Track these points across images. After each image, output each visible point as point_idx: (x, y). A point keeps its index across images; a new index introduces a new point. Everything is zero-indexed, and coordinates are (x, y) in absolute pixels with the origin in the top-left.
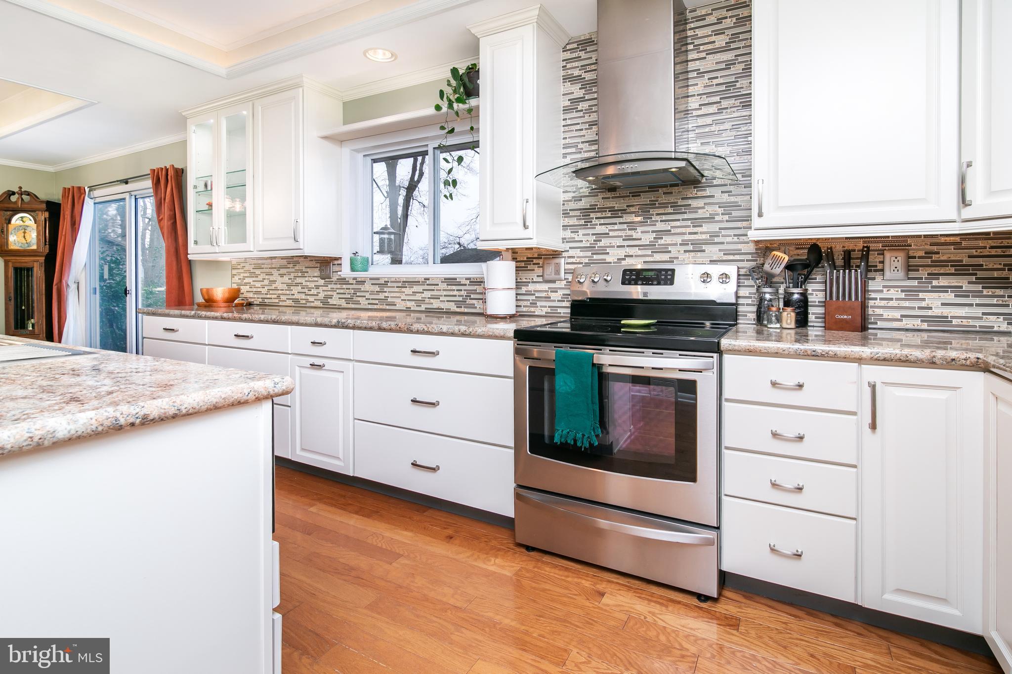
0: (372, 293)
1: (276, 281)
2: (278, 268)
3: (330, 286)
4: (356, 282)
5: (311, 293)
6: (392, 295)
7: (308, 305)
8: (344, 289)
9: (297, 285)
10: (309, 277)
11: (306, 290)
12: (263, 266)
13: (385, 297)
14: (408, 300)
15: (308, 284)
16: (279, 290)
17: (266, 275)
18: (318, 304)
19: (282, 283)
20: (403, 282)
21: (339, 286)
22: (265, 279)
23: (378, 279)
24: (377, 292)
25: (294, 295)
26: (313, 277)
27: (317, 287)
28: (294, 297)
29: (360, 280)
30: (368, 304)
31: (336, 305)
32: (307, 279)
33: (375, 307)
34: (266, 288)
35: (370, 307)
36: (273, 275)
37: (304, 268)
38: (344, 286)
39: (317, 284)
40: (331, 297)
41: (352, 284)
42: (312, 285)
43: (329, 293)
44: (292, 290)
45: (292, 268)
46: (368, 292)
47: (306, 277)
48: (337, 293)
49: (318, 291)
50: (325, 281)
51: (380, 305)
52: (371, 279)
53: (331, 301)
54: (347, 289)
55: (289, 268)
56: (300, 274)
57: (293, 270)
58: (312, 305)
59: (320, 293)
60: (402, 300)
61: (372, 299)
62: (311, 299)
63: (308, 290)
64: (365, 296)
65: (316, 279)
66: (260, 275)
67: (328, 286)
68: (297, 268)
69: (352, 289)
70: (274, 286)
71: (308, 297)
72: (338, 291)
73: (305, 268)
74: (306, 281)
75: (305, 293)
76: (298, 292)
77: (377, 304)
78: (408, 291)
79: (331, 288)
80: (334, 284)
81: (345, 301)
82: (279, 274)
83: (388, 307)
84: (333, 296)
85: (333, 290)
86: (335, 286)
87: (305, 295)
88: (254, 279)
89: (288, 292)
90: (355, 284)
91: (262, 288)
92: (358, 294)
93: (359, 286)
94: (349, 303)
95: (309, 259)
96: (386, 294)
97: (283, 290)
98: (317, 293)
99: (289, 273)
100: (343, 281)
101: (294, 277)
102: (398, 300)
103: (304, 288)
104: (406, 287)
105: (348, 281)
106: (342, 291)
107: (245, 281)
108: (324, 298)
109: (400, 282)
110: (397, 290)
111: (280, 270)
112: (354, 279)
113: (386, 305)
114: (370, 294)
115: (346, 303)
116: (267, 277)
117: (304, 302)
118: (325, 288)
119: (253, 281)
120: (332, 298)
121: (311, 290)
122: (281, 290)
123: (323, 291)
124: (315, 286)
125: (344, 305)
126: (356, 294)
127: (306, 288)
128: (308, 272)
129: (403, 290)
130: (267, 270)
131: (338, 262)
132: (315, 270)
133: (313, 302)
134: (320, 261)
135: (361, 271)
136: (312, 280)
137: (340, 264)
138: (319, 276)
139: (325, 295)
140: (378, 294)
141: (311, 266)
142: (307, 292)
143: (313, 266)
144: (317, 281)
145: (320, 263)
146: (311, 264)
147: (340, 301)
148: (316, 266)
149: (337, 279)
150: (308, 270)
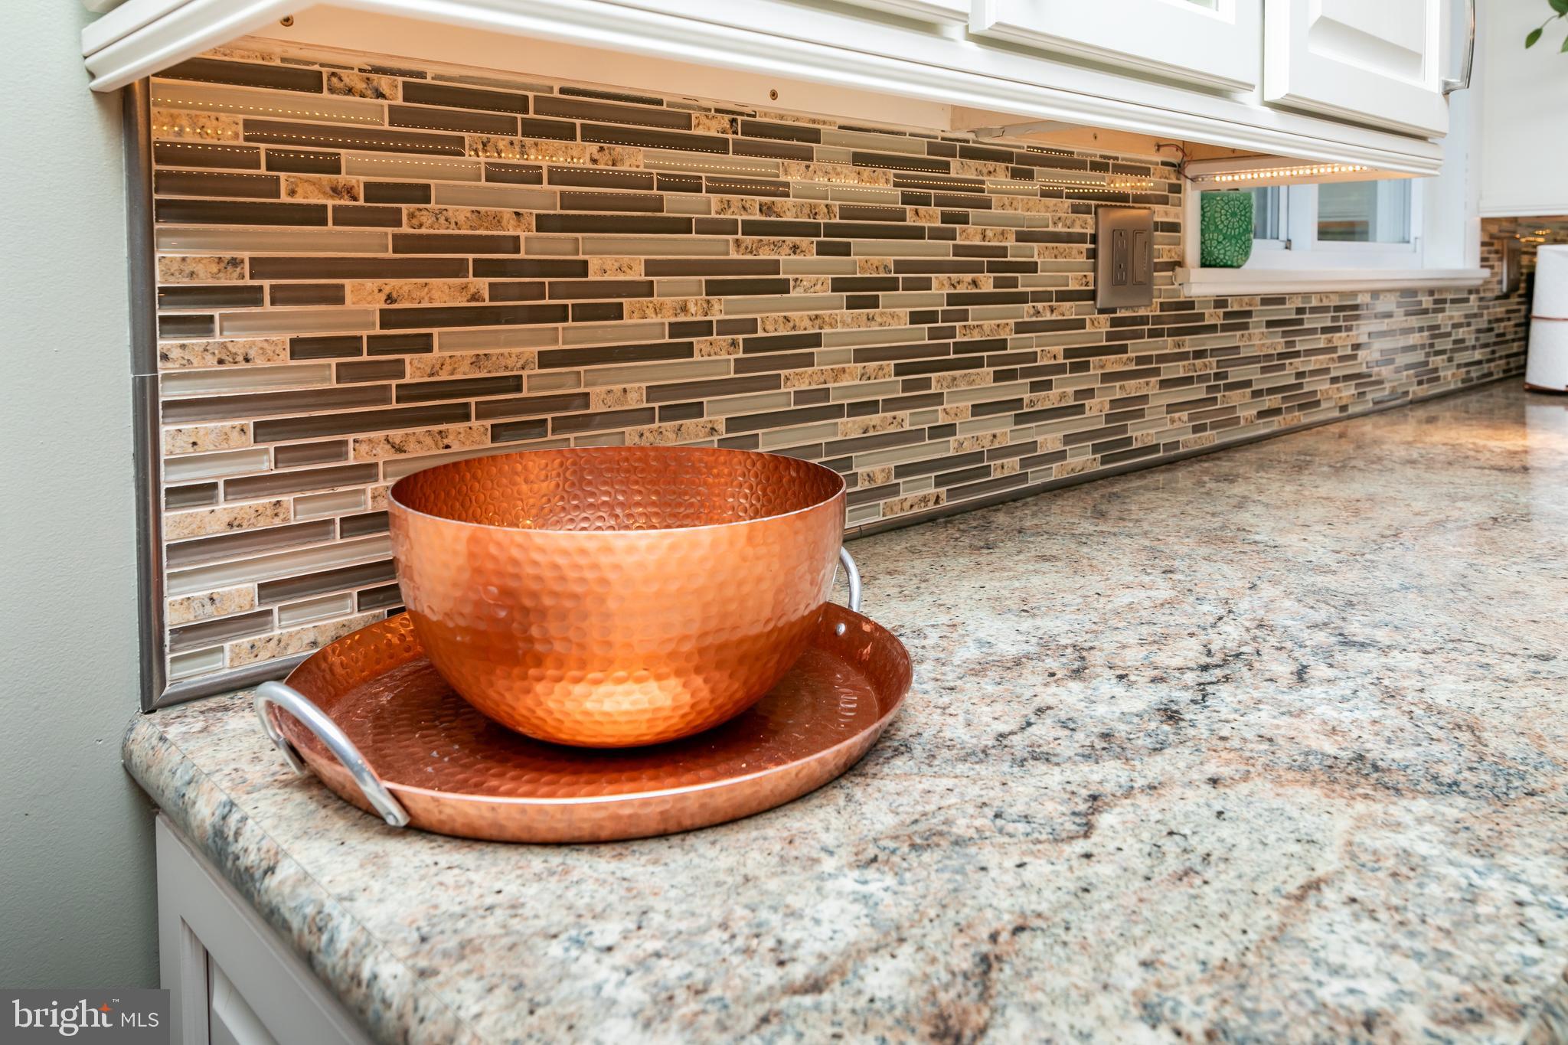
0: (1272, 362)
1: (815, 340)
2: (832, 230)
3: (1134, 349)
5: (1049, 399)
6: (1314, 363)
7: (1033, 479)
8: (1185, 356)
9: (970, 356)
10: (1038, 297)
11: (1023, 389)
12: (675, 203)
13: (1298, 375)
14: (1346, 379)
15: (1033, 342)
16: (837, 411)
17: (714, 289)
18: (1083, 460)
19: (862, 356)
20: (1338, 309)
21: (1168, 345)
22: (704, 329)
23: (1279, 300)
24: (1281, 356)
25: (949, 430)
26: (1063, 296)
27: (1078, 359)
28: (950, 447)
29: (1236, 308)
30: (1262, 414)
31: (1154, 448)
32: (1026, 312)
33: (1276, 424)
34: (718, 412)
35: (1261, 428)
36: (782, 287)
37: (1010, 243)
38: (1190, 343)
39: (1076, 339)
40: (1137, 408)
41: (1212, 328)
42: (1054, 349)
43: (1134, 388)
44: (938, 398)
45: (936, 234)
46: (1256, 360)
47: (1024, 298)
48: (1164, 384)
49: (1082, 381)
50: (1115, 322)
51: (1289, 409)
52: (1267, 300)
53: (1141, 433)
54: (1198, 355)
55: (917, 233)
56: (987, 283)
57: (941, 250)
58: (1056, 472)
59: (1089, 393)
60: (1334, 380)
61: (1272, 391)
62: (1049, 438)
63: (1035, 387)
64: (1248, 384)
65: (1069, 310)
66: (647, 290)
67: (1125, 349)
68: (970, 235)
69: (1214, 353)
70: (797, 381)
71: (1031, 432)
72: (1166, 371)
73: (1022, 237)
74: (1021, 328)
76: (978, 409)
77: (1277, 411)
78: (1343, 342)
79: (1140, 360)
80: (1151, 334)
81: (1191, 418)
82: (838, 285)
83: (1304, 418)
84: (1144, 398)
85: (1146, 368)
86: (1153, 347)
87: (1018, 420)
88: (568, 335)
89: (906, 419)
90: (1224, 329)
91: (669, 413)
92: (1235, 374)
93: (1236, 339)
94: (1204, 428)
95: (1046, 177)
96: (1299, 364)
97: (871, 407)
98: (1078, 395)
99: (917, 275)
100: (1184, 317)
101: (953, 299)
103: (1010, 375)
104: (1338, 329)
106: (1179, 370)
107: (415, 368)
108: (1109, 418)
109: (1326, 309)
110: (1322, 341)
111: (845, 251)
112: (1220, 302)
113: (1301, 408)
114: (1264, 370)
115: (1196, 430)
116: (721, 309)
117: (1012, 465)
118: (1113, 363)
119: (546, 359)
120: (1140, 413)
121: (1047, 385)
122: (857, 409)
123: (1108, 377)
124: (1068, 354)
125: (1190, 441)
126: (1224, 376)
127: (1026, 373)
128: (1032, 267)
129: (1338, 338)
130: (730, 249)
131: (1166, 214)
132: (1070, 255)
133: (1061, 455)
134: (1093, 203)
135: (1225, 266)
136: (1054, 317)
137: (1174, 227)
138: (1092, 295)
139: (1114, 403)
140: (1282, 367)
141: (1051, 229)
142: (1027, 396)
143: (1060, 228)
144: (1080, 324)
145: (1096, 213)
146: (1052, 215)
147: (1173, 421)
148: (1077, 229)
149: (1163, 307)
150: (1036, 252)
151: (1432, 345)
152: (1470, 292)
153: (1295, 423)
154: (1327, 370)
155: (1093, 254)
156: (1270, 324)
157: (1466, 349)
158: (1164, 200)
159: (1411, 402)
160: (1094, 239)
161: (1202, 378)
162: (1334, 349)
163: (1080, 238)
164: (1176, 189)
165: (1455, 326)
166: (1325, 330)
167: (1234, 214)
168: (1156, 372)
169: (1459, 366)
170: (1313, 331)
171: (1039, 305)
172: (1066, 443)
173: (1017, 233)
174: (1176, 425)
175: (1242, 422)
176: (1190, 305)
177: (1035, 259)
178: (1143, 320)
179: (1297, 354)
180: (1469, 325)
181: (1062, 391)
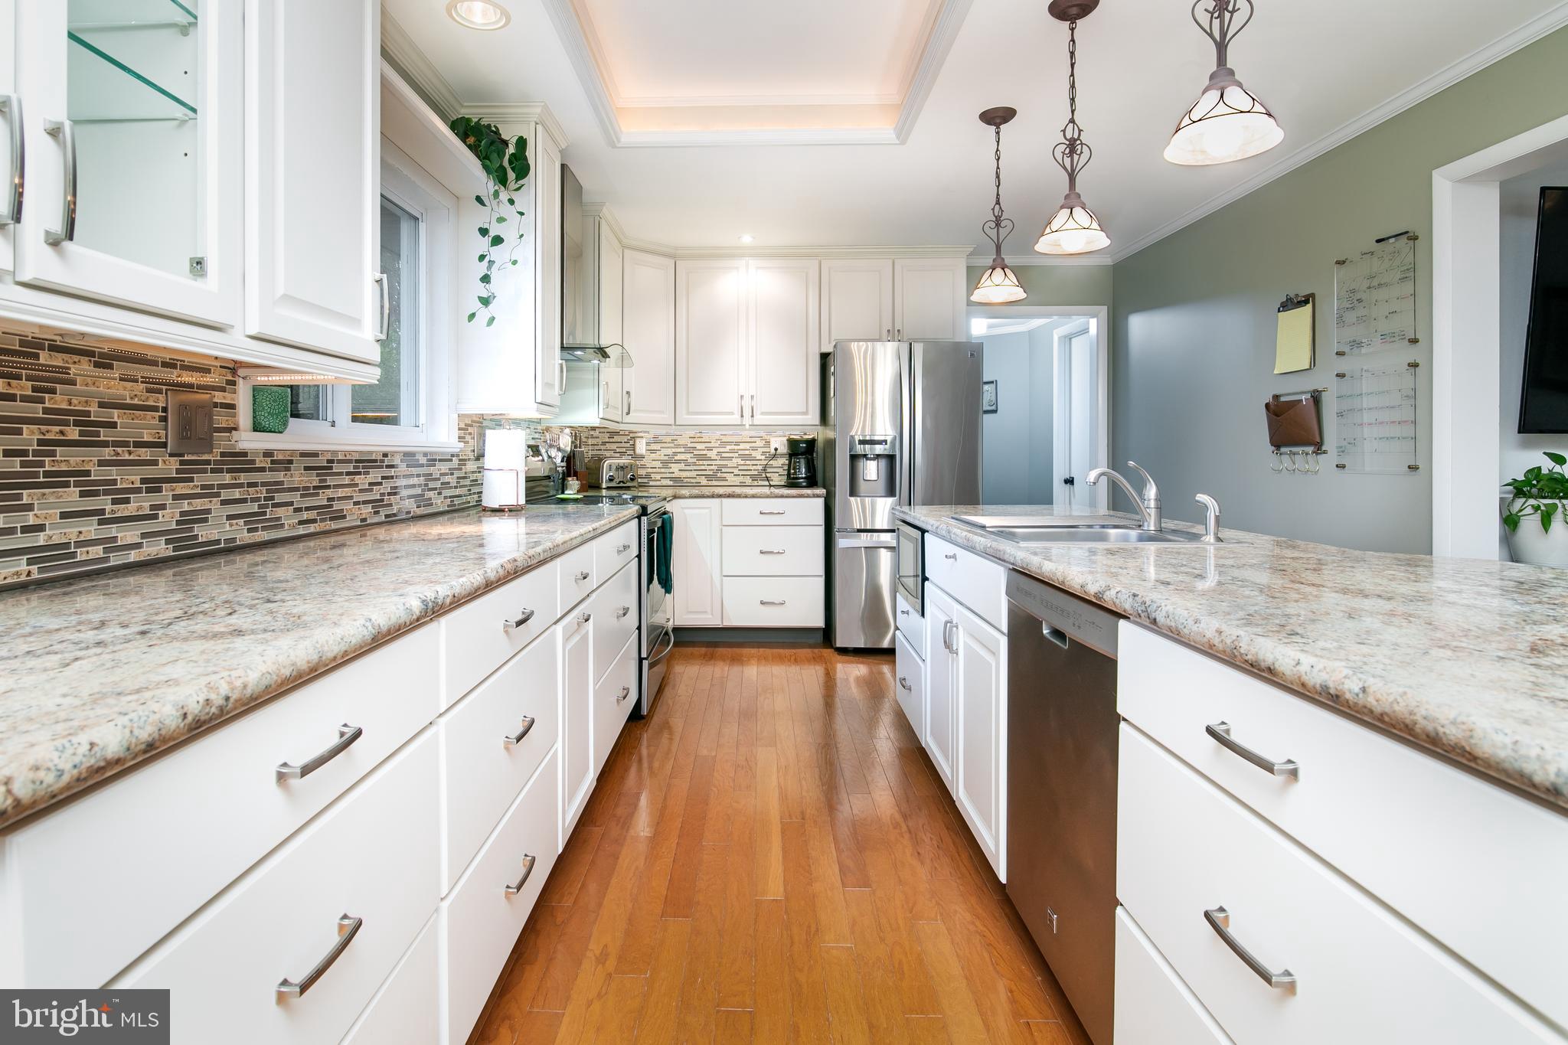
0: (307, 492)
3: (199, 480)
4: (273, 462)
5: (129, 509)
6: (341, 493)
7: (115, 560)
8: (241, 486)
9: (57, 480)
10: (116, 444)
11: (105, 503)
13: (329, 499)
14: (365, 502)
15: (113, 473)
18: (159, 548)
20: (357, 461)
21: (227, 478)
23: (315, 454)
24: (315, 488)
25: (39, 527)
26: (139, 445)
27: (153, 485)
28: (40, 539)
29: (280, 457)
30: (301, 523)
31: (218, 542)
32: (107, 453)
33: (312, 528)
35: (301, 530)
37: (93, 408)
38: (243, 478)
39: (150, 472)
40: (202, 517)
41: (262, 470)
42: (131, 478)
43: (199, 504)
44: (29, 507)
45: (27, 399)
46: (297, 489)
47: (105, 444)
48: (224, 502)
49: (156, 499)
50: (182, 463)
51: (322, 520)
52: (304, 454)
53: (204, 533)
54: (251, 485)
56: (73, 433)
57: (31, 410)
58: (133, 556)
59: (163, 507)
60: (356, 503)
61: (308, 509)
62: (127, 535)
63: (115, 502)
64: (291, 504)
65: (145, 454)
67: (191, 480)
68: (57, 401)
69: (264, 484)
71: (113, 530)
72: (225, 494)
73: (101, 405)
74: (101, 463)
75: (102, 512)
76: (65, 515)
77: (314, 521)
78: (362, 481)
79: (203, 487)
80: (213, 471)
81: (246, 523)
83: (334, 525)
84: (208, 511)
85: (208, 492)
86: (214, 479)
87: (101, 522)
90: (271, 470)
92: (279, 498)
93: (280, 476)
94: (256, 530)
95: (119, 368)
96: (330, 493)
98: (152, 507)
99: (9, 425)
100: (239, 462)
101: (42, 442)
102: (347, 506)
104: (359, 473)
105: (253, 462)
106: (237, 494)
108: (178, 523)
109: (349, 461)
110: (347, 480)
112: (268, 454)
113: (332, 519)
114: (302, 496)
115: (249, 530)
117: (97, 551)
118: (181, 488)
120: (206, 520)
121: (127, 501)
123: (176, 497)
124: (143, 481)
125: (244, 536)
126: (272, 498)
127: (106, 493)
128: (112, 425)
129: (358, 479)
131: (224, 398)
132: (145, 419)
133: (138, 546)
134: (164, 387)
135: (270, 432)
136: (131, 457)
137: (232, 407)
138: (164, 445)
139: (182, 514)
140: (317, 494)
141: (128, 401)
142: (108, 508)
143: (136, 401)
144: (155, 463)
145: (166, 393)
146: (126, 392)
147: (231, 525)
148: (151, 403)
149: (223, 454)
150: (116, 415)
151: (426, 485)
152: (453, 456)
153: (328, 528)
154: (351, 497)
155: (164, 419)
156: (307, 468)
157: (451, 488)
158: (223, 390)
159: (412, 517)
160: (165, 409)
161: (253, 500)
162: (356, 485)
163: (154, 409)
164: (234, 383)
165: (441, 474)
166: (348, 474)
167: (275, 401)
168: (218, 495)
169: (445, 498)
170: (341, 474)
171: (119, 450)
172: (142, 538)
173: (99, 402)
174: (233, 528)
175: (286, 527)
176: (245, 454)
177: (116, 419)
178: (208, 462)
179: (329, 487)
180: (452, 474)
181: (140, 504)
